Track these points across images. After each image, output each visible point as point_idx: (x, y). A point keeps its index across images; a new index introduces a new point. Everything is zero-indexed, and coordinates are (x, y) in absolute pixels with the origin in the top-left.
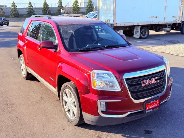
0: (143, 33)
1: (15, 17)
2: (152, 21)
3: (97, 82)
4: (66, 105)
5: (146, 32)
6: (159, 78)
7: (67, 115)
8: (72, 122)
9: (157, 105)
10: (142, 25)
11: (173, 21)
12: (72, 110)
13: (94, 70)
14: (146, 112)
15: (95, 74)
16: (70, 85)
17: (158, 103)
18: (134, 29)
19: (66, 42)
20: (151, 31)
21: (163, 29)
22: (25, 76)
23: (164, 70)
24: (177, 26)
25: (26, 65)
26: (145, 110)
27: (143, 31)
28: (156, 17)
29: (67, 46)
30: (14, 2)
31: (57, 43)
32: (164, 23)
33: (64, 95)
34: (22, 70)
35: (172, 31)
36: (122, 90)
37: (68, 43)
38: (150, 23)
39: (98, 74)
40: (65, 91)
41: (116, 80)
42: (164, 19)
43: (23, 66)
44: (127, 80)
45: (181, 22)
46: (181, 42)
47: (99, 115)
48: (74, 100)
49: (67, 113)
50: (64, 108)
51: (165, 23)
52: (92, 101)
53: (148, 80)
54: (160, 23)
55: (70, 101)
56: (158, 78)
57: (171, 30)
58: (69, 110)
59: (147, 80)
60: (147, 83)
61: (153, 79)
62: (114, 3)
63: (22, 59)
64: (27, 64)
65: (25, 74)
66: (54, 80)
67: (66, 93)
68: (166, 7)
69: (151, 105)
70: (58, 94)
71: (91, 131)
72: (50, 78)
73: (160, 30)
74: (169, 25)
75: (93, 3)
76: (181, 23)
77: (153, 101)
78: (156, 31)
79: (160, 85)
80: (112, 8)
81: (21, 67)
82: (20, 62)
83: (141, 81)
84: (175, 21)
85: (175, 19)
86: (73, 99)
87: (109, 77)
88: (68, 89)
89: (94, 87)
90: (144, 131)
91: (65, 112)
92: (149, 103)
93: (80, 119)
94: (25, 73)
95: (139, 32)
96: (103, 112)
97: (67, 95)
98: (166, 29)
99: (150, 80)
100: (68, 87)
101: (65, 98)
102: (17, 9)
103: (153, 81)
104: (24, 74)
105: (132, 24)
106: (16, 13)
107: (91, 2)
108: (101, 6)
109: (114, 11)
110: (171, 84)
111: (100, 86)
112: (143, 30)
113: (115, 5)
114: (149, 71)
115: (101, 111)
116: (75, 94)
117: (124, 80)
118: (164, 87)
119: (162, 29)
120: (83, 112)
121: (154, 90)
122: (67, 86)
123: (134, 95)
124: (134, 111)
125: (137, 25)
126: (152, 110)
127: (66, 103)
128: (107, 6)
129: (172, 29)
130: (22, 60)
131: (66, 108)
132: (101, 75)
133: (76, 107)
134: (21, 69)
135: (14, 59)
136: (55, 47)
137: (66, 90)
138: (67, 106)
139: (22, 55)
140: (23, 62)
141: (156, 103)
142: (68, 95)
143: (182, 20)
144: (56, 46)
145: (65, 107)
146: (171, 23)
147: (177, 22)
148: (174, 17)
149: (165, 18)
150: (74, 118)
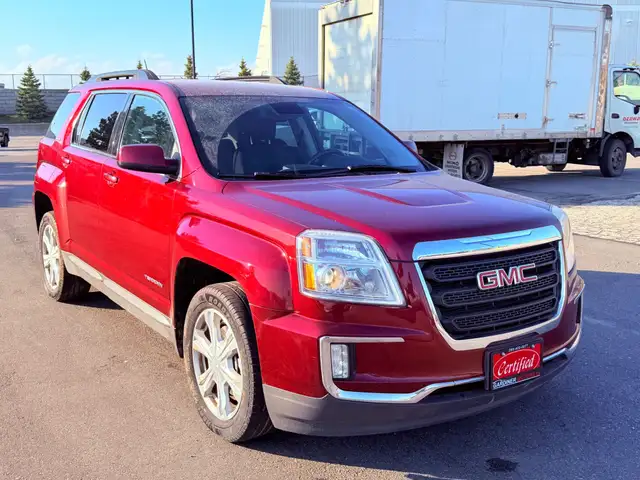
0: (474, 169)
1: (33, 118)
2: (503, 129)
3: (320, 273)
4: (202, 371)
5: (481, 168)
6: (538, 268)
7: (206, 406)
8: (225, 432)
9: (534, 364)
10: (470, 142)
11: (572, 130)
12: (226, 384)
13: (307, 231)
14: (496, 386)
15: (314, 244)
16: (220, 293)
17: (536, 356)
18: (442, 155)
19: (211, 149)
20: (500, 163)
21: (541, 156)
22: (55, 287)
23: (555, 243)
24: (588, 147)
25: (63, 247)
26: (491, 379)
27: (473, 162)
28: (517, 116)
29: (214, 162)
30: (30, 70)
31: (177, 154)
32: (542, 137)
33: (198, 335)
34: (47, 270)
35: (570, 167)
36: (408, 301)
37: (216, 153)
38: (498, 135)
39: (321, 243)
40: (203, 316)
41: (388, 265)
42: (541, 122)
43: (53, 254)
44: (427, 265)
45: (600, 136)
46: (602, 199)
47: (325, 392)
48: (234, 345)
49: (207, 401)
50: (195, 382)
51: (547, 137)
52: (298, 341)
53: (500, 272)
54: (529, 137)
55: (219, 351)
56: (533, 266)
57: (568, 165)
58: (214, 390)
59: (497, 271)
60: (496, 279)
61: (518, 268)
62: (373, 66)
63: (49, 226)
64: (65, 245)
65: (57, 281)
66: (161, 285)
67: (204, 326)
68: (548, 84)
69: (510, 360)
70: (176, 331)
71: (296, 460)
72: (149, 278)
73: (531, 160)
74: (561, 145)
75: (301, 80)
76: (600, 139)
77: (518, 349)
78: (517, 163)
79: (541, 292)
80: (368, 83)
81: (45, 257)
82: (42, 241)
83: (477, 272)
84: (580, 131)
85: (580, 123)
86: (229, 342)
87: (362, 255)
88: (214, 307)
89: (306, 291)
90: (488, 461)
91: (201, 398)
92: (504, 354)
93: (252, 415)
94: (59, 278)
95: (461, 165)
96: (340, 383)
97: (207, 334)
98: (549, 157)
99: (507, 272)
100: (214, 298)
101: (200, 343)
102: (41, 94)
103: (516, 275)
104: (54, 281)
105: (435, 138)
106: (37, 107)
107: (296, 74)
108: (330, 77)
109: (373, 90)
110: (580, 298)
111: (328, 288)
112: (471, 160)
113: (379, 72)
114: (493, 240)
115: (334, 380)
116: (239, 322)
117: (416, 264)
118: (554, 303)
119: (537, 159)
120: (265, 386)
121: (520, 307)
122: (208, 296)
123: (453, 320)
124: (453, 380)
125: (452, 139)
126: (515, 379)
127: (204, 362)
128: (350, 78)
129: (572, 160)
130: (47, 230)
131: (204, 382)
132: (332, 250)
133: (239, 372)
134: (46, 264)
135: (20, 241)
136: (171, 168)
137: (205, 312)
138: (207, 372)
139: (48, 215)
140: (52, 239)
141: (529, 355)
142: (213, 332)
143: (606, 130)
144: (175, 163)
145: (200, 377)
146: (568, 136)
147: (588, 136)
148: (576, 117)
149: (546, 121)
150: (230, 416)
